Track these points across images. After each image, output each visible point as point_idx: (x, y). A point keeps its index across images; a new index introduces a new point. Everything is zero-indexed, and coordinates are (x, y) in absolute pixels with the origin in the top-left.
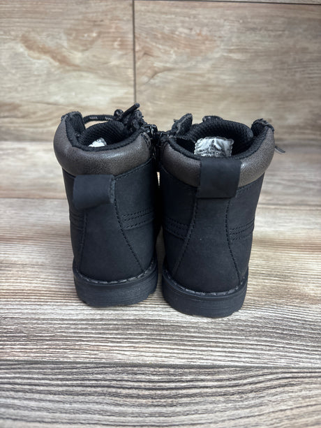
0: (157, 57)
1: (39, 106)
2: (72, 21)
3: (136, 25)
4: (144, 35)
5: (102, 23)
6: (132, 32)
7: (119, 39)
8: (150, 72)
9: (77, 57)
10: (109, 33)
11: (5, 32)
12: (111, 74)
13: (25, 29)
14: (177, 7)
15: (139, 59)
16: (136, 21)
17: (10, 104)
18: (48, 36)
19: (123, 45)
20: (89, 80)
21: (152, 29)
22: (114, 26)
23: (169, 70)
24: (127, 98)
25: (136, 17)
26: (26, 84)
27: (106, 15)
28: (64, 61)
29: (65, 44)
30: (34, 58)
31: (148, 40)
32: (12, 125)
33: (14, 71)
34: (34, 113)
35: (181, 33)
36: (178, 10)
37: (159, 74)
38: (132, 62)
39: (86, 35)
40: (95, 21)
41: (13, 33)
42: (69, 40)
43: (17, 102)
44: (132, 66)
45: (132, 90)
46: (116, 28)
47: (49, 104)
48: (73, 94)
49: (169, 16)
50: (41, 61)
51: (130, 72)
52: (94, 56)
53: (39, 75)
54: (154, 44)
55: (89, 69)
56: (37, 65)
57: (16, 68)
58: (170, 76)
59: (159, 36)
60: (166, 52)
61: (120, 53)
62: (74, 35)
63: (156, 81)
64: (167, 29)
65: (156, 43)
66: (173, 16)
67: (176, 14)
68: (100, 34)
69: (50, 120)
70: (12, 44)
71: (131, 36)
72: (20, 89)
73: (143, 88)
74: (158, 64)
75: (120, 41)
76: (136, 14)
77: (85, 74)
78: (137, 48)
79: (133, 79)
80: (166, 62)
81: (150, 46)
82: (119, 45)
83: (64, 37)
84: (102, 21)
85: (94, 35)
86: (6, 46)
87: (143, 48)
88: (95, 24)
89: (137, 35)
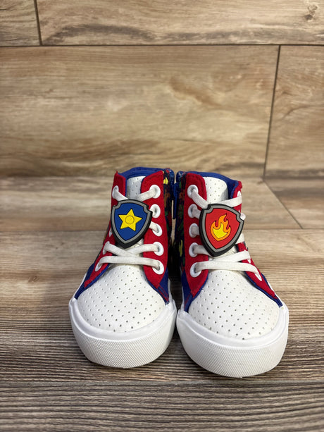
0: (295, 95)
1: (177, 142)
2: (221, 66)
3: (279, 67)
4: (285, 76)
5: (247, 66)
6: (274, 74)
7: (262, 80)
8: (286, 109)
9: (220, 97)
10: (253, 75)
11: (155, 75)
12: (250, 112)
13: (175, 72)
14: (319, 51)
15: (278, 97)
16: (280, 63)
17: (148, 142)
18: (196, 78)
19: (264, 86)
20: (228, 117)
21: (294, 71)
22: (258, 68)
23: (305, 107)
24: (261, 133)
25: (280, 60)
26: (168, 123)
27: (253, 59)
28: (206, 101)
29: (211, 86)
30: (179, 99)
31: (288, 80)
32: (147, 161)
33: (157, 111)
34: (171, 149)
35: (320, 74)
36: (319, 54)
37: (295, 111)
38: (271, 101)
39: (231, 77)
40: (241, 65)
41: (163, 76)
42: (215, 82)
43: (156, 139)
44: (271, 105)
45: (267, 126)
46: (261, 70)
47: (186, 140)
48: (211, 130)
49: (311, 59)
50: (185, 102)
51: (268, 110)
52: (236, 96)
53: (181, 114)
54: (294, 84)
55: (230, 107)
56: (181, 105)
57: (161, 108)
58: (305, 112)
59: (300, 76)
60: (304, 91)
61: (261, 92)
62: (220, 78)
63: (291, 117)
64: (307, 71)
65: (296, 83)
66: (314, 59)
67: (317, 57)
68: (244, 76)
69: (185, 155)
70: (160, 86)
71: (274, 77)
72: (160, 127)
73: (278, 124)
74: (295, 102)
75: (263, 82)
76: (281, 58)
77: (225, 112)
78: (278, 88)
79: (269, 116)
80: (303, 100)
81: (290, 86)
82: (262, 86)
83: (210, 79)
84: (248, 64)
85: (239, 77)
86: (155, 87)
87: (283, 88)
88: (241, 67)
89: (279, 76)
